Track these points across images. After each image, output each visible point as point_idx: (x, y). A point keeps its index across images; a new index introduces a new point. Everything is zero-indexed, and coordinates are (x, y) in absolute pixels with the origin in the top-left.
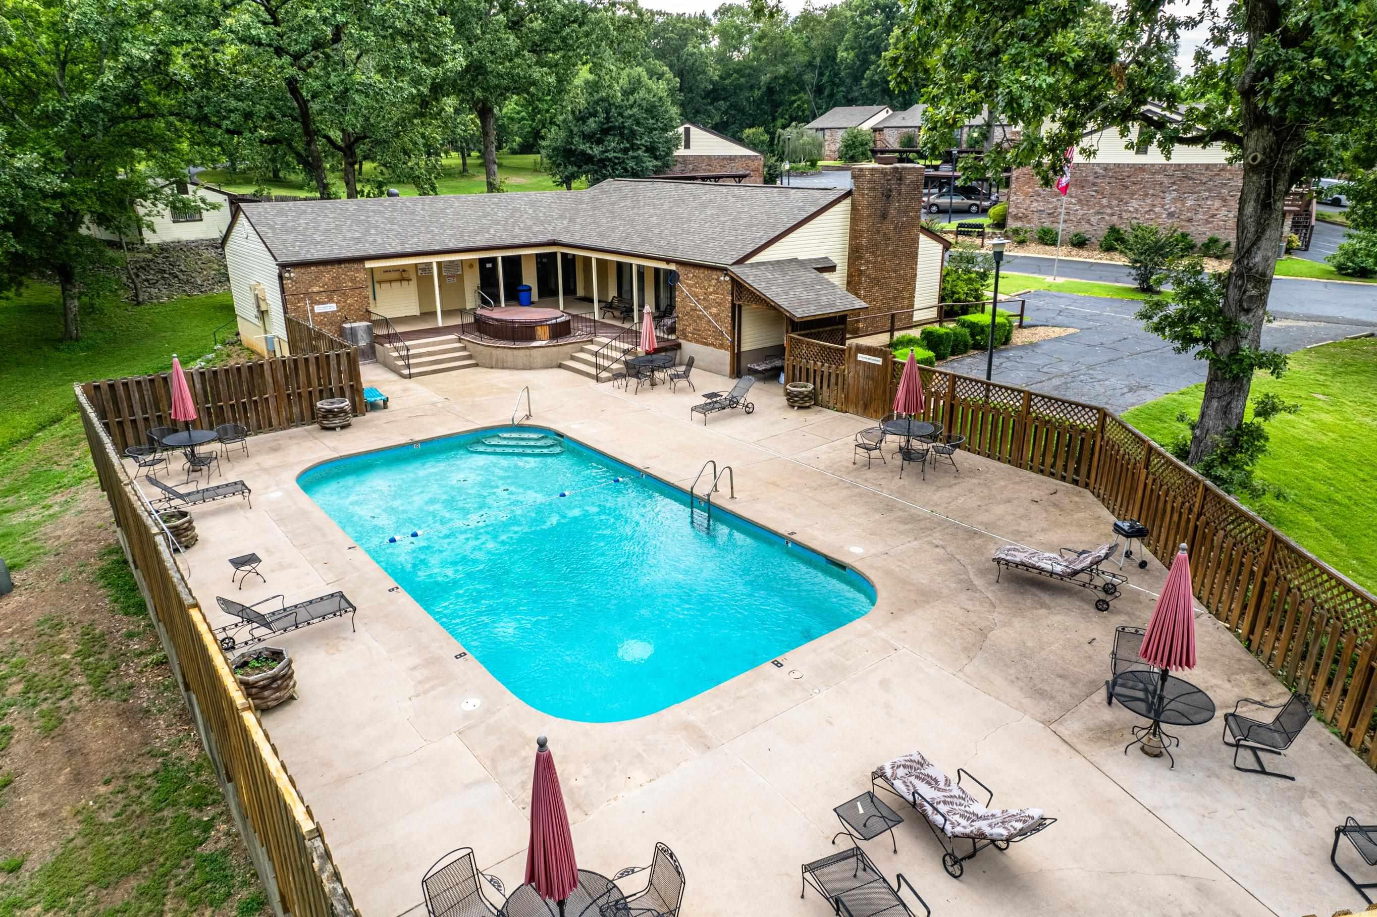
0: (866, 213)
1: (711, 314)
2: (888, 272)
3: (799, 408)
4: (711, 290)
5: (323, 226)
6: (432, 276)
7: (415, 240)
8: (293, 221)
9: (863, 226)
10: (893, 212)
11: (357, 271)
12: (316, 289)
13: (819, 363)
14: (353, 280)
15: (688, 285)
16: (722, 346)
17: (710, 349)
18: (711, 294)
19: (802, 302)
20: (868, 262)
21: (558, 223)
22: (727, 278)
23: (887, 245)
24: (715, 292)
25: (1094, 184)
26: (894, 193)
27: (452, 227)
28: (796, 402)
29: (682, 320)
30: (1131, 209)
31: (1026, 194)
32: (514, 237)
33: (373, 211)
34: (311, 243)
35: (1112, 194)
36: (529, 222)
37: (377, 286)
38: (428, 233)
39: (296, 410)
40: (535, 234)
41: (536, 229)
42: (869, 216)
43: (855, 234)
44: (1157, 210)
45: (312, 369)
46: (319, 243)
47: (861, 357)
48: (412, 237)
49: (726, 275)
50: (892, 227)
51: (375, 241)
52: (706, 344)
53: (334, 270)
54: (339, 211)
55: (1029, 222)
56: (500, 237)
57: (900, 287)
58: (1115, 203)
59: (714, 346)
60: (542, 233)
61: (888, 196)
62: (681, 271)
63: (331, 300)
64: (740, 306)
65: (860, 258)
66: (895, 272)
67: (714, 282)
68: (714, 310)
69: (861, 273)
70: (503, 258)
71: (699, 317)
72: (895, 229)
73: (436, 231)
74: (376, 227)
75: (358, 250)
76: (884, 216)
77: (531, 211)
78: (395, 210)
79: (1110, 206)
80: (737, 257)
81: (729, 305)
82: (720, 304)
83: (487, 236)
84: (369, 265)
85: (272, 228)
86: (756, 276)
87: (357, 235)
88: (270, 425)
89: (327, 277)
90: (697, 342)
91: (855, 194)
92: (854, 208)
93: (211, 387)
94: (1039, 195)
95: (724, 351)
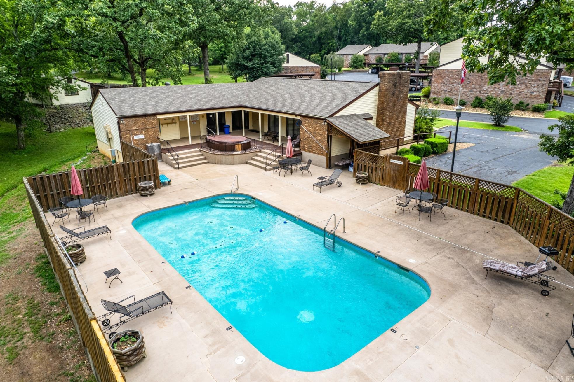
0: (386, 93)
1: (317, 139)
2: (394, 119)
3: (362, 184)
4: (317, 128)
5: (137, 99)
6: (187, 121)
7: (179, 105)
8: (123, 97)
9: (384, 99)
10: (397, 92)
11: (153, 120)
12: (135, 128)
13: (371, 163)
14: (152, 124)
15: (306, 126)
16: (322, 154)
17: (316, 155)
18: (317, 130)
19: (362, 135)
20: (386, 115)
21: (242, 97)
22: (326, 123)
23: (394, 107)
24: (319, 129)
25: (469, 79)
26: (398, 84)
27: (195, 99)
28: (361, 181)
29: (303, 142)
30: (485, 89)
31: (439, 83)
32: (223, 104)
33: (159, 92)
34: (132, 107)
35: (476, 83)
36: (229, 97)
37: (161, 126)
38: (185, 102)
39: (128, 187)
40: (232, 102)
41: (232, 100)
42: (387, 95)
43: (380, 102)
44: (496, 89)
45: (136, 168)
46: (136, 107)
47: (392, 161)
48: (178, 104)
49: (325, 122)
50: (396, 99)
51: (161, 106)
52: (315, 153)
53: (143, 120)
54: (144, 92)
55: (440, 95)
56: (217, 104)
57: (399, 126)
58: (478, 86)
59: (319, 154)
60: (236, 102)
61: (395, 86)
62: (303, 120)
63: (141, 133)
64: (331, 136)
65: (383, 113)
66: (397, 119)
67: (319, 125)
68: (319, 138)
69: (383, 120)
70: (218, 113)
71: (311, 141)
72: (398, 100)
73: (188, 101)
74: (161, 100)
75: (153, 110)
76: (393, 94)
77: (229, 92)
78: (169, 92)
79: (475, 88)
80: (330, 114)
81: (326, 136)
82: (322, 135)
83: (211, 103)
84: (158, 117)
85: (114, 100)
86: (339, 122)
87: (153, 103)
88: (117, 194)
89: (140, 123)
90: (310, 152)
91: (381, 85)
92: (380, 91)
93: (89, 177)
94: (444, 83)
95: (323, 156)
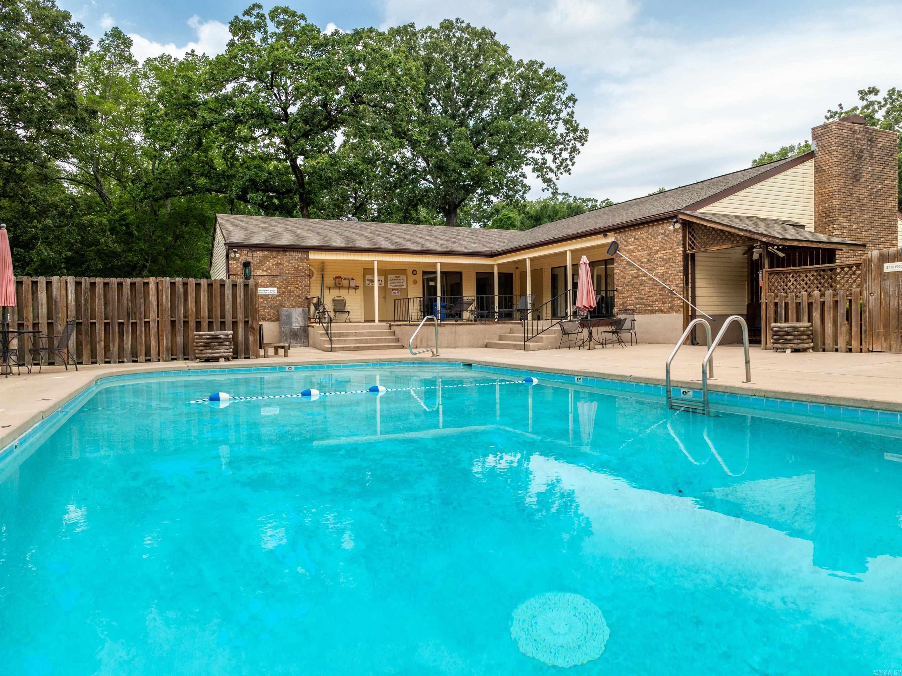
0: (835, 171)
1: (657, 275)
4: (656, 247)
9: (834, 186)
10: (866, 176)
11: (301, 260)
14: (296, 268)
15: (628, 252)
16: (672, 309)
17: (656, 316)
18: (656, 252)
20: (842, 227)
22: (678, 226)
23: (862, 212)
24: (663, 248)
26: (866, 154)
29: (622, 292)
33: (330, 226)
42: (839, 175)
49: (675, 223)
50: (866, 192)
52: (652, 312)
53: (280, 256)
56: (440, 247)
59: (661, 311)
61: (860, 158)
62: (620, 238)
63: (272, 285)
64: (693, 256)
65: (832, 222)
67: (660, 238)
68: (661, 270)
71: (642, 284)
72: (870, 194)
74: (328, 233)
76: (856, 178)
77: (472, 237)
81: (679, 258)
82: (667, 261)
84: (314, 256)
85: (235, 226)
89: (271, 263)
91: (819, 155)
92: (818, 170)
95: (674, 314)
